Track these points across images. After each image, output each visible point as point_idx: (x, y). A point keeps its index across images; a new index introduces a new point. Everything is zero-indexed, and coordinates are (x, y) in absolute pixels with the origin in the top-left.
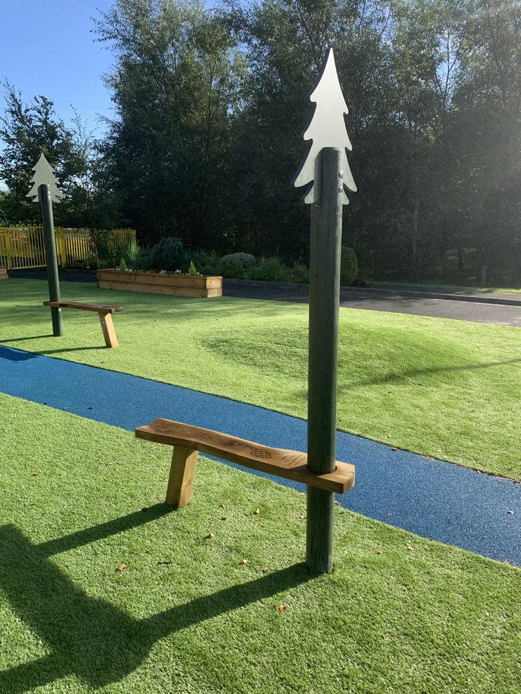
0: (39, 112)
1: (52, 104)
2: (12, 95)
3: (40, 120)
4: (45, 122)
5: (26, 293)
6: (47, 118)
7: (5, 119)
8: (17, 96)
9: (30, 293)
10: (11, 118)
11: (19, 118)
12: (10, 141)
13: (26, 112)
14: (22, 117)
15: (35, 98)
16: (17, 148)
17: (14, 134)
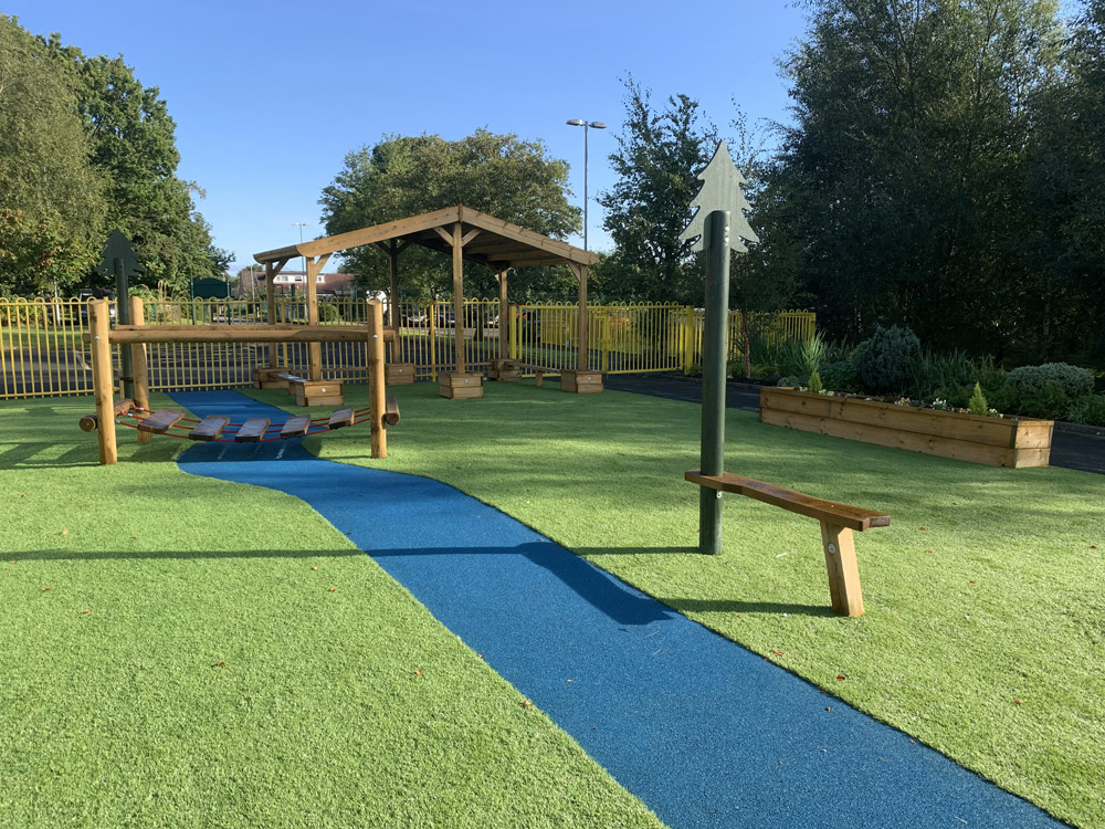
0: (675, 120)
1: (696, 106)
2: (637, 99)
3: (675, 133)
4: (681, 136)
5: (632, 425)
6: (685, 130)
7: (622, 137)
8: (643, 100)
9: (639, 425)
10: (632, 135)
11: (643, 134)
12: (626, 171)
13: (653, 123)
14: (647, 130)
15: (671, 100)
16: (635, 181)
17: (632, 159)
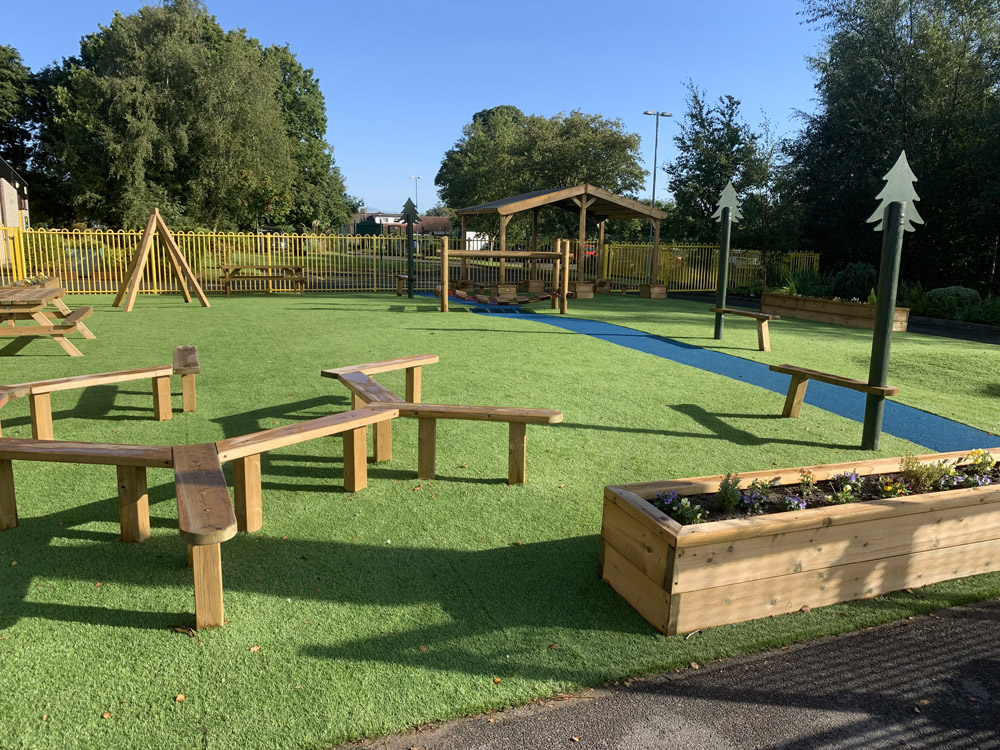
0: (723, 114)
1: (738, 103)
2: (695, 97)
3: (722, 123)
4: (727, 125)
6: (730, 121)
7: (683, 124)
8: (700, 98)
10: (691, 123)
11: (699, 122)
12: (685, 148)
13: (707, 114)
14: (703, 120)
15: (721, 99)
16: (691, 156)
17: (690, 140)
